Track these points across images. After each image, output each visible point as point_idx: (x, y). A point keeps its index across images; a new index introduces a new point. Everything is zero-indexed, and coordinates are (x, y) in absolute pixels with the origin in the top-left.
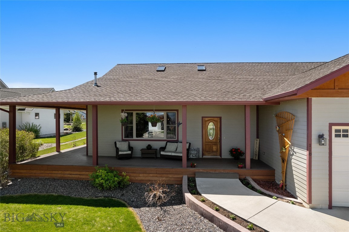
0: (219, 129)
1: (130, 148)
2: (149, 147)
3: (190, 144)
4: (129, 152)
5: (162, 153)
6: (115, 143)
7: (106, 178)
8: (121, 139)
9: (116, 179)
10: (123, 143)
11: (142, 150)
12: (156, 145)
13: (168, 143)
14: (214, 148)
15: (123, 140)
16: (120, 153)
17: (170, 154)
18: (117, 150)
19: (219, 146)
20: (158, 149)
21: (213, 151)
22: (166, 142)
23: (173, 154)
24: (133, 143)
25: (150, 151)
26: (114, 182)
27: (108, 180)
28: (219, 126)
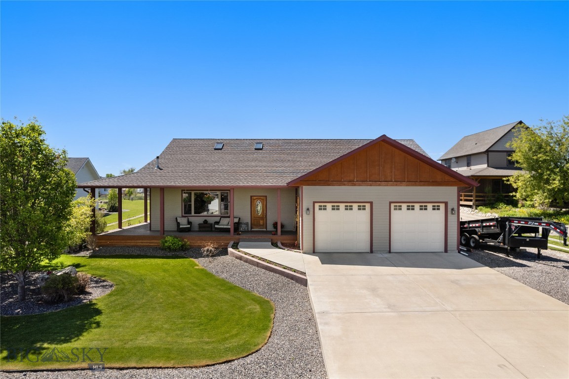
0: (265, 206)
1: (189, 223)
2: (206, 222)
3: (240, 218)
4: (189, 226)
5: (216, 226)
6: (176, 218)
7: (173, 242)
8: (181, 215)
9: (180, 243)
10: (183, 218)
11: (199, 224)
12: (211, 220)
13: (222, 218)
14: (261, 222)
15: (183, 216)
16: (181, 226)
17: (222, 227)
18: (178, 224)
19: (265, 220)
20: (213, 223)
21: (260, 225)
22: (220, 218)
23: (225, 227)
24: (191, 219)
25: (206, 225)
26: (178, 245)
27: (174, 243)
28: (265, 204)
